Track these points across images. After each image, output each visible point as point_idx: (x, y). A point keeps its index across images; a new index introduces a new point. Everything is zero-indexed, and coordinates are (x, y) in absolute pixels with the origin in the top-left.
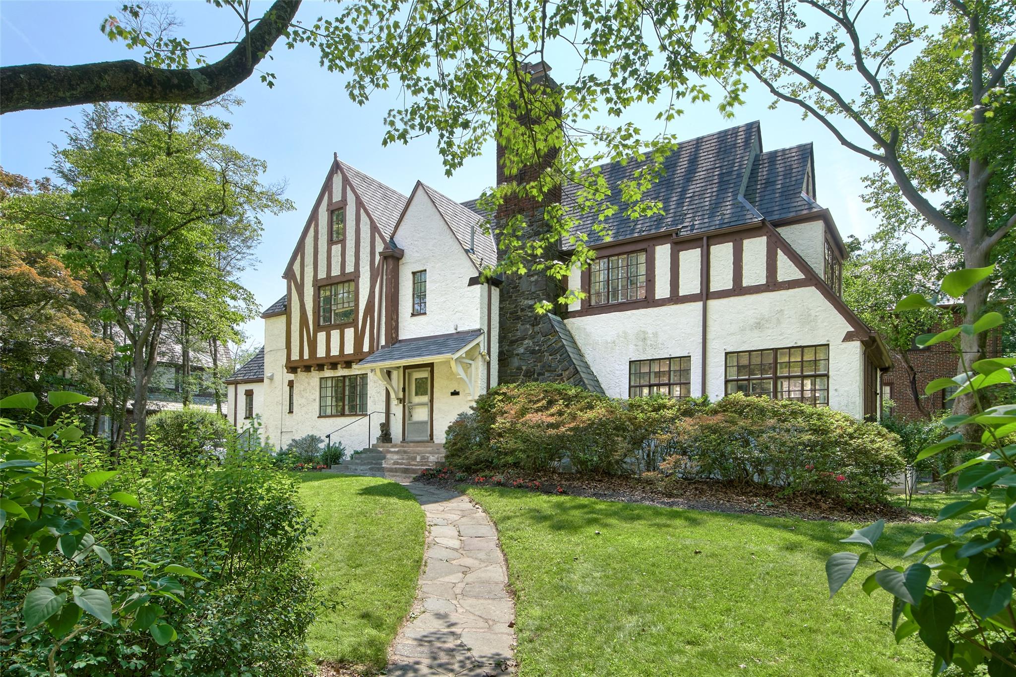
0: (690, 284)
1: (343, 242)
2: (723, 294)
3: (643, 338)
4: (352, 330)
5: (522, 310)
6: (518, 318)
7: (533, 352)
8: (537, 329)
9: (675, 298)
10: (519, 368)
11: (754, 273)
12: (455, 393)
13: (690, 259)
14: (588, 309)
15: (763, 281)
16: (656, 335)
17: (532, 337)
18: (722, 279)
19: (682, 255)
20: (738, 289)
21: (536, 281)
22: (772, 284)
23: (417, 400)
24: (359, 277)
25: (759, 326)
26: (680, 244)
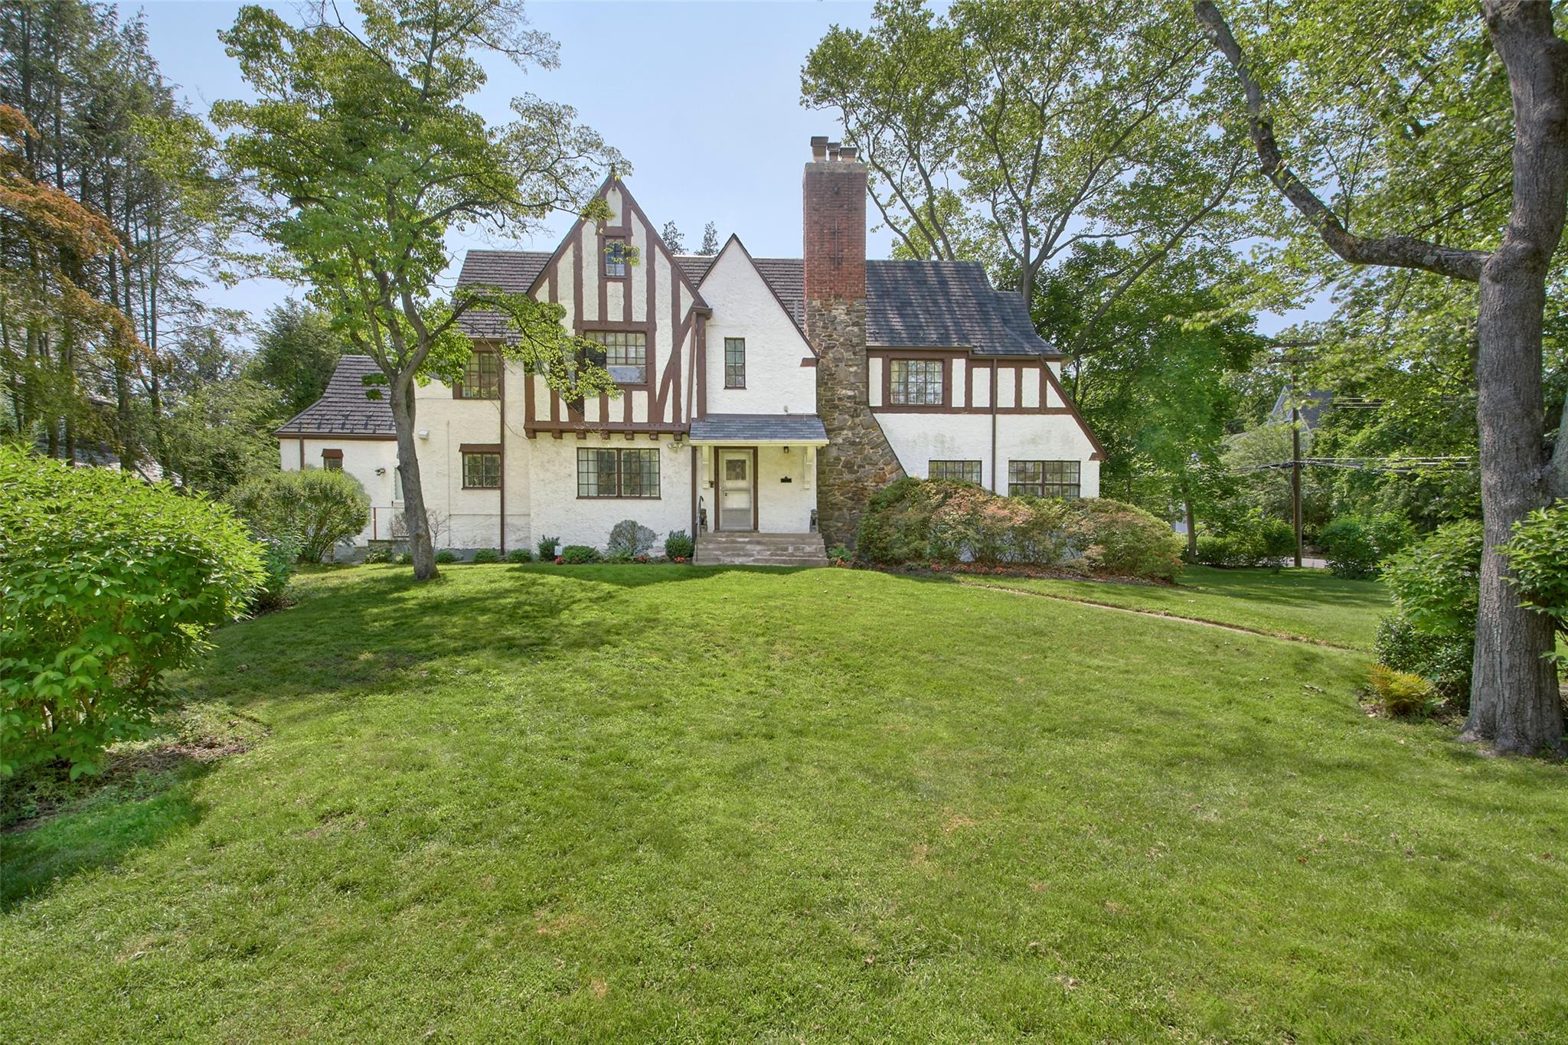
0: (981, 399)
1: (627, 280)
2: (1007, 411)
3: (940, 440)
4: (645, 394)
5: (840, 399)
6: (836, 407)
7: (853, 443)
8: (857, 420)
9: (969, 409)
10: (838, 459)
11: (1031, 399)
12: (786, 480)
13: (981, 375)
14: (888, 407)
15: (1037, 405)
16: (952, 439)
17: (851, 428)
18: (1006, 399)
19: (975, 370)
20: (1018, 409)
21: (856, 373)
22: (1043, 409)
23: (730, 484)
24: (655, 329)
25: (1034, 441)
26: (974, 361)
